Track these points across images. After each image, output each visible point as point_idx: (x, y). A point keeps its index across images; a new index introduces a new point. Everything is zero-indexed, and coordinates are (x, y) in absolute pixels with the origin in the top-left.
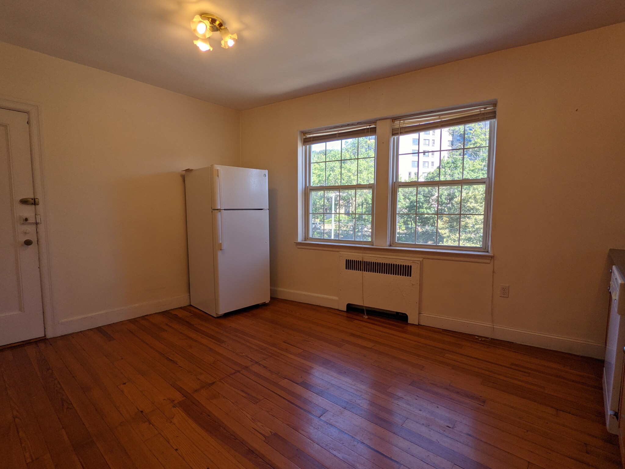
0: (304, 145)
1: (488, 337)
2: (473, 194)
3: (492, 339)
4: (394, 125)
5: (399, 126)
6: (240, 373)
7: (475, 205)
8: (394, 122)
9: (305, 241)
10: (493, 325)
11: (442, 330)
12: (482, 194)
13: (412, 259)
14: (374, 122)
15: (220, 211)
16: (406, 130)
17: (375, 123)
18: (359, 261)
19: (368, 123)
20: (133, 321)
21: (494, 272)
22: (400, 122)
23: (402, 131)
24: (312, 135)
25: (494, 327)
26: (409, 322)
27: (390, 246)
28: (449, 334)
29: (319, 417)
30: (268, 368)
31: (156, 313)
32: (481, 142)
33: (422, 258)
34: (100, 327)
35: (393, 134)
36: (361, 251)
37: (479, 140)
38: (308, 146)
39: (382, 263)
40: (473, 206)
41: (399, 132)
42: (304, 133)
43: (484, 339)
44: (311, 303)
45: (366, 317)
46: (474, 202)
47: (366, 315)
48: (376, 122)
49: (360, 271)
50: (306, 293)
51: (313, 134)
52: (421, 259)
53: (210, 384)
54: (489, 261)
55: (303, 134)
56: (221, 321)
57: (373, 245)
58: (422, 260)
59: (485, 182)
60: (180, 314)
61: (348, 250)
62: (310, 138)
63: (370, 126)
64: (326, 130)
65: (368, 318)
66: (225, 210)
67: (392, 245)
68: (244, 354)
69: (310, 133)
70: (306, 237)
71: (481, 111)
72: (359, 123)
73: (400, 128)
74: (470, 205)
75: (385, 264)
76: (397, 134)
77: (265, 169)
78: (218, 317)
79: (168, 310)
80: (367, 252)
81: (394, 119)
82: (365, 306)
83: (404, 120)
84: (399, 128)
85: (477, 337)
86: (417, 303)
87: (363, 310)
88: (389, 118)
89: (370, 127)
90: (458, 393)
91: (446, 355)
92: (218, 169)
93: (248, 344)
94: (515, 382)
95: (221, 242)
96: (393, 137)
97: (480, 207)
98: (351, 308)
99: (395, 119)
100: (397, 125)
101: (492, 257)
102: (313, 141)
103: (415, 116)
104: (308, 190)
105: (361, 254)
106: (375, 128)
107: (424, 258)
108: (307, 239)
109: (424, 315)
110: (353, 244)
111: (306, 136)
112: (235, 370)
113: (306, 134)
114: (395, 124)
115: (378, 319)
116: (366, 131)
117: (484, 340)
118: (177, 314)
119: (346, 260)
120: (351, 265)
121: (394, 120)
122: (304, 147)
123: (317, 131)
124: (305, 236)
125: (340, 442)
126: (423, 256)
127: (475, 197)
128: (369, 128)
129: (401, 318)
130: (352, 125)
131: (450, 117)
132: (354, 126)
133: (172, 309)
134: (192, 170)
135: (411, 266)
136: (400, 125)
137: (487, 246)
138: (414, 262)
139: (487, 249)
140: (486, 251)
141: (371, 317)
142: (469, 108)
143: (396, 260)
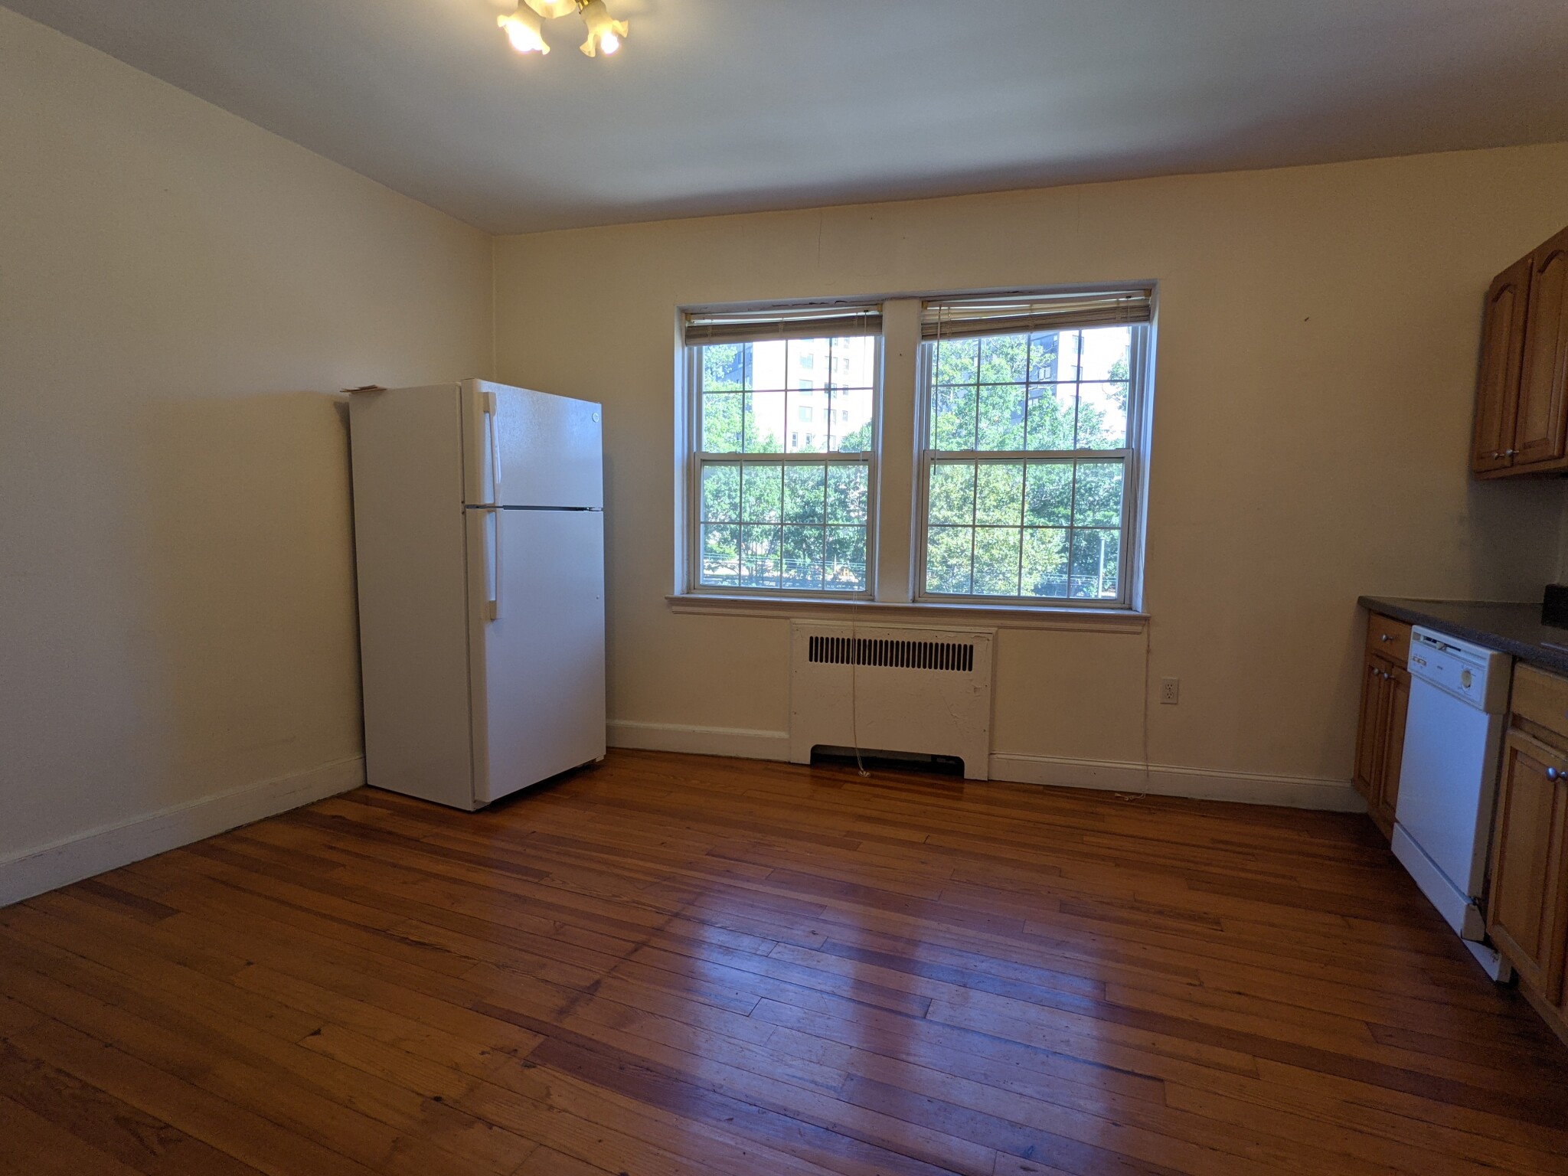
0: (686, 345)
1: (1140, 792)
2: (943, 488)
3: (1147, 795)
4: (924, 316)
5: (937, 317)
6: (649, 946)
7: (949, 513)
8: (926, 308)
9: (688, 593)
10: (1147, 766)
11: (1042, 788)
12: (961, 489)
13: (974, 629)
14: (878, 302)
15: (495, 511)
16: (955, 329)
17: (880, 306)
18: (843, 640)
19: (861, 303)
20: (203, 848)
21: (1148, 652)
22: (940, 310)
23: (945, 330)
24: (707, 321)
25: (1150, 768)
26: (966, 777)
27: (914, 601)
28: (1060, 793)
29: (925, 1017)
30: (716, 923)
31: (267, 819)
32: (951, 372)
33: (995, 626)
34: (89, 879)
35: (925, 337)
36: (850, 616)
37: (947, 368)
38: (695, 348)
39: (903, 643)
40: (944, 517)
41: (939, 333)
42: (687, 313)
43: (1133, 797)
44: (714, 753)
45: (866, 774)
46: (945, 506)
47: (862, 769)
48: (882, 304)
49: (848, 663)
50: (699, 729)
51: (712, 318)
52: (993, 630)
53: (589, 988)
54: (1138, 628)
55: (684, 315)
56: (495, 820)
57: (873, 600)
58: (997, 632)
59: (1123, 458)
60: (352, 812)
61: (813, 614)
62: (705, 327)
63: (867, 311)
64: (749, 310)
65: (872, 777)
66: (505, 507)
67: (917, 598)
68: (625, 899)
69: (703, 314)
70: (692, 583)
71: (1118, 302)
72: (838, 302)
73: (941, 323)
74: (938, 515)
75: (909, 643)
76: (934, 337)
77: (596, 402)
78: (478, 812)
79: (300, 805)
80: (862, 616)
81: (926, 301)
82: (859, 749)
83: (949, 305)
84: (937, 323)
85: (1119, 795)
86: (985, 731)
87: (855, 759)
88: (914, 297)
89: (867, 313)
90: (1161, 913)
91: (1085, 838)
92: (487, 393)
93: (616, 871)
94: (1243, 875)
95: (493, 599)
96: (923, 343)
97: (958, 517)
98: (822, 757)
99: (929, 301)
100: (933, 315)
101: (1144, 620)
102: (713, 335)
103: (973, 298)
104: (699, 462)
105: (850, 623)
106: (880, 317)
107: (999, 627)
108: (692, 587)
109: (999, 756)
110: (820, 598)
111: (692, 321)
112: (633, 942)
113: (692, 316)
114: (927, 313)
115: (892, 775)
116: (855, 322)
117: (1134, 799)
118: (343, 815)
119: (811, 638)
120: (822, 649)
121: (925, 304)
122: (686, 349)
123: (725, 311)
124: (689, 581)
125: (1007, 1061)
126: (999, 622)
127: (947, 497)
128: (863, 317)
129: (947, 769)
130: (822, 304)
131: (1052, 308)
132: (824, 307)
133: (313, 803)
134: (383, 390)
135: (971, 647)
136: (940, 316)
137: (1127, 597)
138: (979, 636)
139: (1127, 602)
140: (1127, 606)
141: (875, 773)
142: (1097, 292)
143: (936, 633)
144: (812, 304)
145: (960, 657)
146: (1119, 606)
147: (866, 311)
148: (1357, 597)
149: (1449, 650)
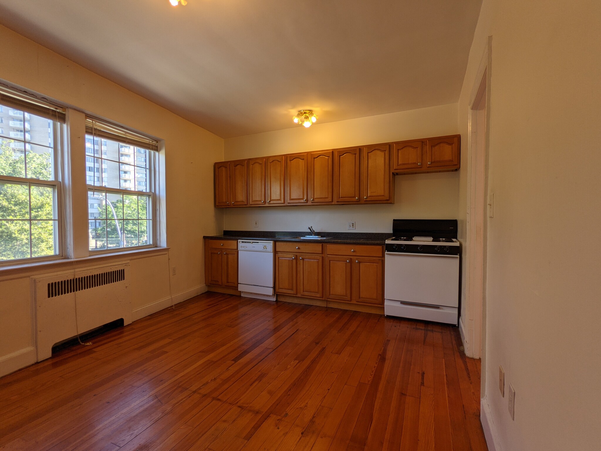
4: (86, 123)
5: (92, 125)
8: (87, 119)
13: (123, 262)
14: (64, 107)
16: (98, 133)
17: (64, 109)
18: (68, 280)
19: (55, 104)
21: (169, 259)
22: (93, 122)
25: (172, 297)
26: (125, 325)
35: (86, 132)
39: (97, 275)
41: (93, 133)
49: (71, 292)
52: (129, 262)
59: (150, 195)
67: (87, 255)
71: (150, 142)
72: (43, 98)
73: (94, 129)
81: (87, 115)
82: (79, 334)
83: (96, 122)
84: (92, 128)
100: (90, 123)
101: (168, 249)
103: (107, 123)
105: (69, 271)
106: (64, 115)
114: (86, 121)
116: (51, 112)
119: (49, 284)
120: (56, 289)
121: (86, 117)
126: (130, 258)
128: (55, 111)
132: (26, 95)
135: (124, 270)
137: (155, 243)
138: (126, 265)
139: (155, 245)
140: (155, 246)
141: (94, 341)
142: (142, 136)
143: (111, 267)
144: (25, 92)
145: (119, 275)
146: (153, 246)
147: (56, 109)
148: (203, 237)
149: (253, 243)
